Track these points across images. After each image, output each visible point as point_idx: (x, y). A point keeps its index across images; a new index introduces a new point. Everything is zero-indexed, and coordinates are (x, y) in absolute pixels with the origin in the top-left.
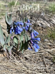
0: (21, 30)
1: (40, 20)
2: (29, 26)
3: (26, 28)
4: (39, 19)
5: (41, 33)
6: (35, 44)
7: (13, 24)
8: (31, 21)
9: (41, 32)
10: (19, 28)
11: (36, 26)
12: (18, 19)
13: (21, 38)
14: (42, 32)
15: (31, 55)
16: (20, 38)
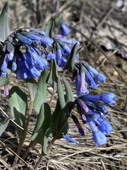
0: (42, 65)
1: (110, 26)
2: (69, 50)
3: (61, 55)
4: (104, 21)
5: (112, 79)
6: (96, 117)
7: (11, 39)
8: (74, 31)
9: (112, 75)
10: (34, 55)
11: (93, 50)
12: (20, 18)
13: (40, 93)
14: (116, 73)
15: (74, 162)
16: (37, 95)
